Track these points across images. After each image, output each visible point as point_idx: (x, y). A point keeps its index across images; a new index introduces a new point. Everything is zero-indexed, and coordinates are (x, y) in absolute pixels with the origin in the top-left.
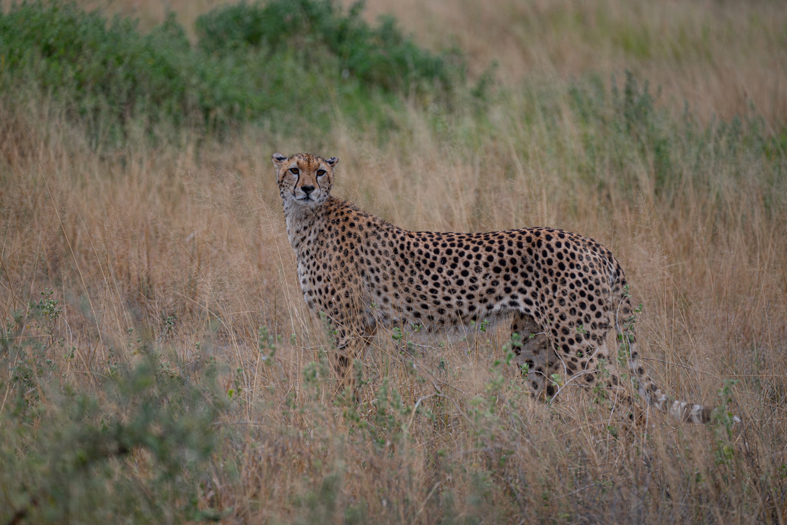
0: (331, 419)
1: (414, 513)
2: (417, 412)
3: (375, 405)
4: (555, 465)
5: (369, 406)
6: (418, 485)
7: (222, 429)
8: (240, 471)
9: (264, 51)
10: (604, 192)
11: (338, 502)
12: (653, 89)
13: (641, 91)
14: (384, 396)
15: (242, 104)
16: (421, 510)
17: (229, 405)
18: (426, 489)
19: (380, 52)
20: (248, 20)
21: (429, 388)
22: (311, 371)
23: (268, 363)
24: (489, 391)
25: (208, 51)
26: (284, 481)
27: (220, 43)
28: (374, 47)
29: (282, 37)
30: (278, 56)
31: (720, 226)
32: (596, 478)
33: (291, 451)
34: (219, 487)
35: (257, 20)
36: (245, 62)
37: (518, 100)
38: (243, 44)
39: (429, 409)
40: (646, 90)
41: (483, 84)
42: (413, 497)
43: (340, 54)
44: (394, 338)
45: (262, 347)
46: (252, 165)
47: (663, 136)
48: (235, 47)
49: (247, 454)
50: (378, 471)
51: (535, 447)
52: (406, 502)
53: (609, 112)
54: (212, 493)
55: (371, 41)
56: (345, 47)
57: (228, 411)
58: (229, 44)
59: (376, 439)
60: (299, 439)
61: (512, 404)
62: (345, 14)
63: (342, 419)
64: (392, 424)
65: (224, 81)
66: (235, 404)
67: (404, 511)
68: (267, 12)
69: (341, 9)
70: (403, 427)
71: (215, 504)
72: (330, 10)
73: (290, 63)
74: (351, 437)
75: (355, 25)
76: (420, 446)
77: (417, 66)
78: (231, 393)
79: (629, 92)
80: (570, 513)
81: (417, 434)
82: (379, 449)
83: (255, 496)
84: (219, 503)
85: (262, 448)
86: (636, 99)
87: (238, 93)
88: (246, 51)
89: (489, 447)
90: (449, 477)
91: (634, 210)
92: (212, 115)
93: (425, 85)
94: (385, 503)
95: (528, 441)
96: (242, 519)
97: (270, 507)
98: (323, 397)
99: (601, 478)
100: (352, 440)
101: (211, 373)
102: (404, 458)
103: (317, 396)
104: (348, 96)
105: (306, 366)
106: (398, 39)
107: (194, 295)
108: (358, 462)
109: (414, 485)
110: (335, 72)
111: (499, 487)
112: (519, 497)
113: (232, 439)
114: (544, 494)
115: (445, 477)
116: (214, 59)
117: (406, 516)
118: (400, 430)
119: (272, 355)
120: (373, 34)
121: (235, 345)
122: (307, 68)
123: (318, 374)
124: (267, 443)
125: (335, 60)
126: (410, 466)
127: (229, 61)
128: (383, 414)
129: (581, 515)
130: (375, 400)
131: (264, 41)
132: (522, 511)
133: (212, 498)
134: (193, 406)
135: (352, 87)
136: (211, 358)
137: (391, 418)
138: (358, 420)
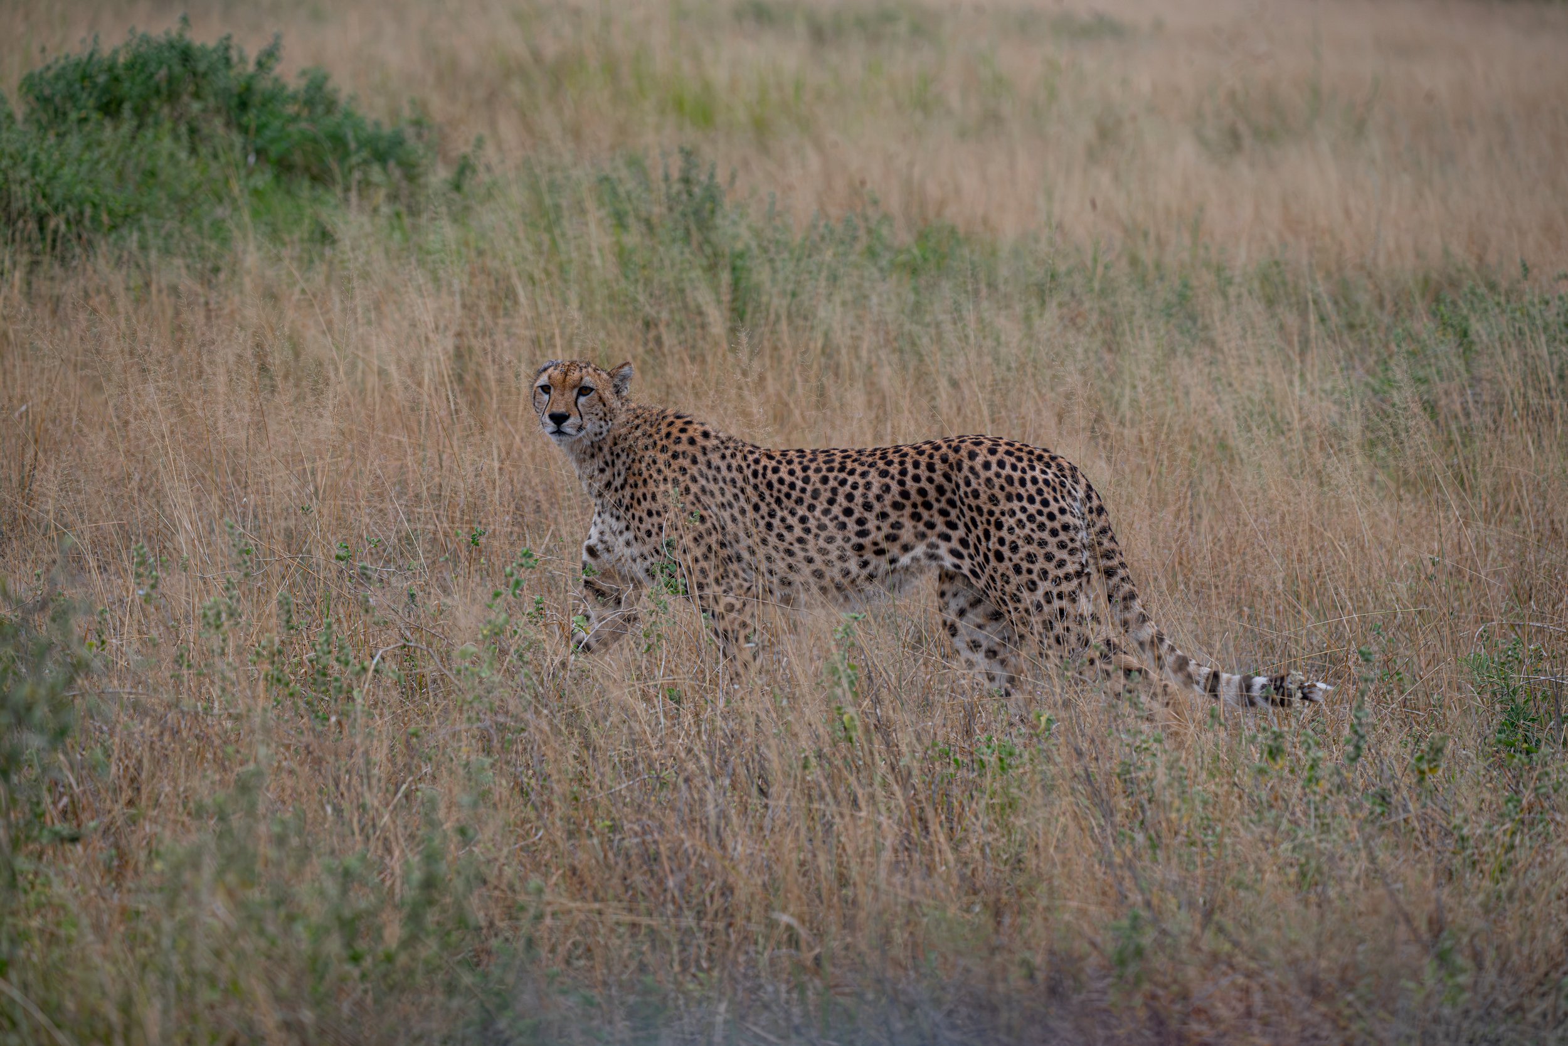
0: (244, 684)
1: (374, 826)
2: (376, 671)
3: (311, 661)
4: (587, 748)
5: (301, 664)
6: (379, 780)
7: (78, 701)
8: (108, 766)
9: (127, 125)
10: (652, 333)
11: (261, 809)
12: (721, 178)
13: (703, 178)
14: (325, 648)
15: (95, 206)
16: (386, 818)
17: (88, 665)
18: (392, 788)
19: (303, 125)
20: (102, 79)
21: (395, 633)
22: (214, 611)
23: (148, 598)
24: (485, 637)
25: (43, 128)
26: (174, 780)
27: (60, 115)
28: (295, 118)
29: (155, 104)
30: (150, 133)
31: (828, 381)
32: (651, 766)
33: (184, 734)
34: (77, 790)
35: (116, 79)
36: (100, 144)
37: (518, 195)
38: (95, 116)
39: (394, 667)
40: (712, 176)
41: (464, 168)
42: (372, 799)
43: (244, 130)
44: (338, 558)
45: (138, 576)
46: (112, 299)
47: (739, 246)
48: (83, 121)
49: (117, 740)
50: (319, 761)
51: (556, 721)
52: (362, 807)
53: (657, 210)
54: (65, 800)
55: (291, 109)
56: (250, 118)
57: (87, 675)
58: (73, 116)
59: (315, 712)
60: (197, 713)
61: (521, 656)
62: (251, 68)
63: (261, 684)
64: (340, 690)
65: (67, 173)
66: (97, 664)
67: (359, 821)
68: (130, 66)
69: (243, 60)
70: (355, 693)
71: (70, 816)
72: (227, 61)
73: (167, 143)
74: (276, 712)
75: (264, 84)
76: (382, 723)
77: (361, 145)
78: (91, 646)
79: (686, 181)
80: (613, 819)
81: (375, 704)
82: (319, 728)
83: (131, 803)
84: (76, 815)
85: (143, 728)
86: (697, 190)
87: (89, 190)
88: (101, 126)
89: (488, 723)
90: (427, 769)
91: (699, 359)
92: (52, 224)
93: (376, 173)
94: (329, 809)
95: (545, 712)
96: (112, 839)
97: (154, 821)
98: (230, 649)
99: (657, 766)
100: (278, 717)
101: (61, 617)
102: (358, 741)
103: (223, 649)
104: (256, 192)
105: (207, 604)
106: (331, 106)
107: (29, 500)
108: (288, 747)
109: (374, 782)
110: (237, 154)
111: (504, 782)
112: (533, 797)
113: (92, 717)
114: (572, 792)
115: (419, 768)
116: (51, 139)
117: (362, 830)
118: (350, 699)
119: (153, 587)
120: (294, 98)
121: (95, 574)
122: (193, 151)
123: (224, 616)
124: (148, 721)
125: (237, 139)
126: (366, 753)
127: (74, 142)
128: (325, 675)
129: (631, 822)
130: (312, 654)
131: (127, 107)
132: (539, 817)
133: (66, 806)
134: (36, 668)
135: (263, 179)
136: (60, 594)
137: (336, 680)
138: (287, 685)
